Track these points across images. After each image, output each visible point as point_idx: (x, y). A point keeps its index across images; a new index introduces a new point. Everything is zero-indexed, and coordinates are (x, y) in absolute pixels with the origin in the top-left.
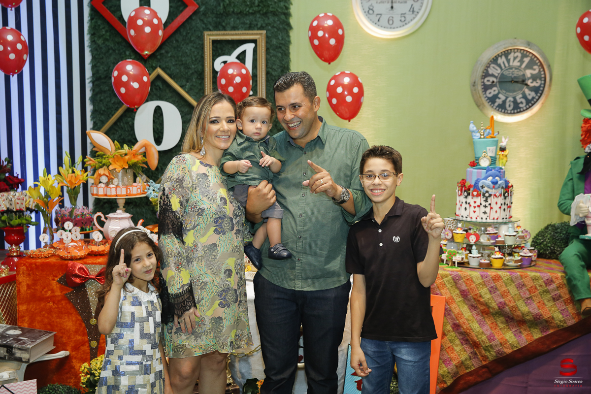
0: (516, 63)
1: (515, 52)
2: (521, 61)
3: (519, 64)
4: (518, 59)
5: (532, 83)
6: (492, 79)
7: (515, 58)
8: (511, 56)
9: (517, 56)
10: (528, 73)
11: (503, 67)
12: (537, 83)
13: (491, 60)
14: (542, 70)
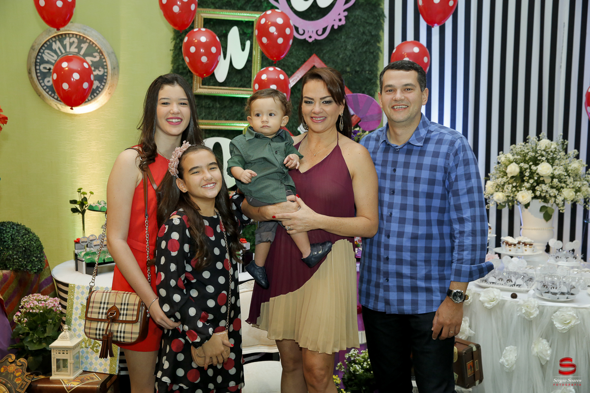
0: (74, 50)
1: (70, 38)
2: (79, 48)
3: (76, 50)
4: (75, 45)
6: (48, 66)
7: (71, 44)
8: (67, 41)
9: (74, 42)
11: (60, 54)
12: (100, 71)
13: (43, 46)
14: (103, 57)
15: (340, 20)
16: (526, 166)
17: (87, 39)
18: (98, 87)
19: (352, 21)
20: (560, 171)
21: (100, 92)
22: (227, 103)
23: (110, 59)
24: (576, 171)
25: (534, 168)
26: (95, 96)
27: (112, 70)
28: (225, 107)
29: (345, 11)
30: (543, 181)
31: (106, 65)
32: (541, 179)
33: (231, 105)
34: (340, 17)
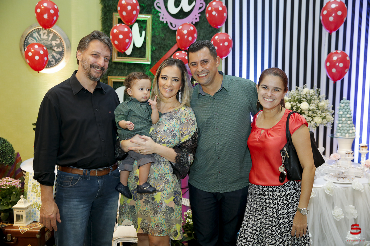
0: (45, 37)
1: (43, 30)
3: (47, 37)
4: (46, 34)
5: (57, 49)
8: (41, 33)
9: (45, 33)
10: (54, 43)
11: (37, 39)
12: (60, 49)
13: (28, 35)
14: (61, 41)
15: (196, 19)
16: (295, 104)
17: (52, 31)
18: (59, 58)
19: (203, 19)
20: (313, 107)
21: (60, 61)
22: (132, 67)
23: (66, 42)
24: (323, 107)
25: (298, 105)
26: (57, 63)
27: (67, 48)
28: (131, 69)
29: (199, 13)
30: (304, 112)
31: (63, 46)
32: (303, 111)
33: (134, 67)
34: (196, 17)
